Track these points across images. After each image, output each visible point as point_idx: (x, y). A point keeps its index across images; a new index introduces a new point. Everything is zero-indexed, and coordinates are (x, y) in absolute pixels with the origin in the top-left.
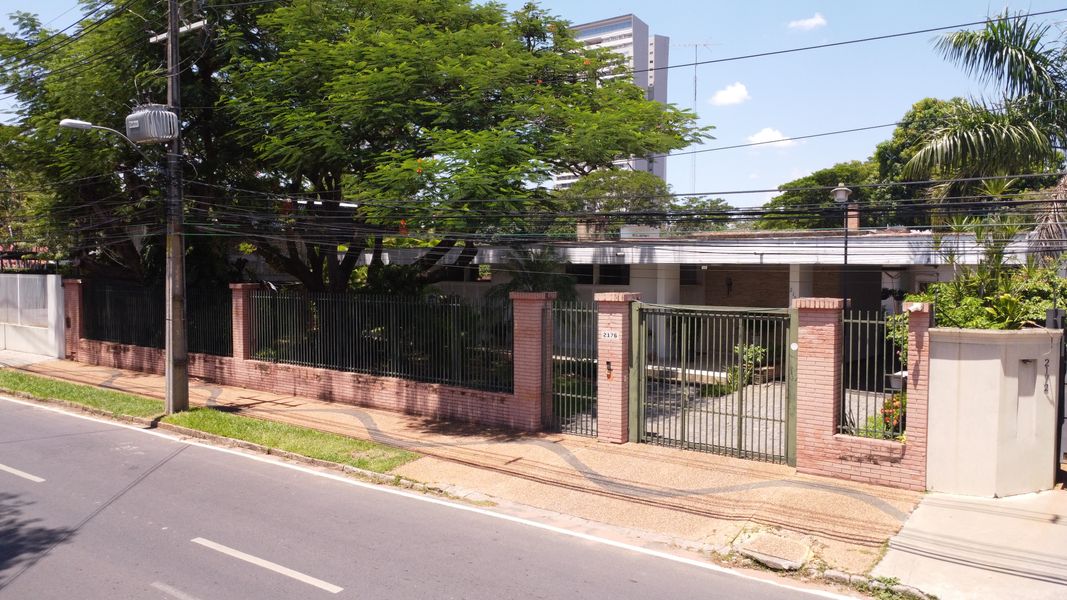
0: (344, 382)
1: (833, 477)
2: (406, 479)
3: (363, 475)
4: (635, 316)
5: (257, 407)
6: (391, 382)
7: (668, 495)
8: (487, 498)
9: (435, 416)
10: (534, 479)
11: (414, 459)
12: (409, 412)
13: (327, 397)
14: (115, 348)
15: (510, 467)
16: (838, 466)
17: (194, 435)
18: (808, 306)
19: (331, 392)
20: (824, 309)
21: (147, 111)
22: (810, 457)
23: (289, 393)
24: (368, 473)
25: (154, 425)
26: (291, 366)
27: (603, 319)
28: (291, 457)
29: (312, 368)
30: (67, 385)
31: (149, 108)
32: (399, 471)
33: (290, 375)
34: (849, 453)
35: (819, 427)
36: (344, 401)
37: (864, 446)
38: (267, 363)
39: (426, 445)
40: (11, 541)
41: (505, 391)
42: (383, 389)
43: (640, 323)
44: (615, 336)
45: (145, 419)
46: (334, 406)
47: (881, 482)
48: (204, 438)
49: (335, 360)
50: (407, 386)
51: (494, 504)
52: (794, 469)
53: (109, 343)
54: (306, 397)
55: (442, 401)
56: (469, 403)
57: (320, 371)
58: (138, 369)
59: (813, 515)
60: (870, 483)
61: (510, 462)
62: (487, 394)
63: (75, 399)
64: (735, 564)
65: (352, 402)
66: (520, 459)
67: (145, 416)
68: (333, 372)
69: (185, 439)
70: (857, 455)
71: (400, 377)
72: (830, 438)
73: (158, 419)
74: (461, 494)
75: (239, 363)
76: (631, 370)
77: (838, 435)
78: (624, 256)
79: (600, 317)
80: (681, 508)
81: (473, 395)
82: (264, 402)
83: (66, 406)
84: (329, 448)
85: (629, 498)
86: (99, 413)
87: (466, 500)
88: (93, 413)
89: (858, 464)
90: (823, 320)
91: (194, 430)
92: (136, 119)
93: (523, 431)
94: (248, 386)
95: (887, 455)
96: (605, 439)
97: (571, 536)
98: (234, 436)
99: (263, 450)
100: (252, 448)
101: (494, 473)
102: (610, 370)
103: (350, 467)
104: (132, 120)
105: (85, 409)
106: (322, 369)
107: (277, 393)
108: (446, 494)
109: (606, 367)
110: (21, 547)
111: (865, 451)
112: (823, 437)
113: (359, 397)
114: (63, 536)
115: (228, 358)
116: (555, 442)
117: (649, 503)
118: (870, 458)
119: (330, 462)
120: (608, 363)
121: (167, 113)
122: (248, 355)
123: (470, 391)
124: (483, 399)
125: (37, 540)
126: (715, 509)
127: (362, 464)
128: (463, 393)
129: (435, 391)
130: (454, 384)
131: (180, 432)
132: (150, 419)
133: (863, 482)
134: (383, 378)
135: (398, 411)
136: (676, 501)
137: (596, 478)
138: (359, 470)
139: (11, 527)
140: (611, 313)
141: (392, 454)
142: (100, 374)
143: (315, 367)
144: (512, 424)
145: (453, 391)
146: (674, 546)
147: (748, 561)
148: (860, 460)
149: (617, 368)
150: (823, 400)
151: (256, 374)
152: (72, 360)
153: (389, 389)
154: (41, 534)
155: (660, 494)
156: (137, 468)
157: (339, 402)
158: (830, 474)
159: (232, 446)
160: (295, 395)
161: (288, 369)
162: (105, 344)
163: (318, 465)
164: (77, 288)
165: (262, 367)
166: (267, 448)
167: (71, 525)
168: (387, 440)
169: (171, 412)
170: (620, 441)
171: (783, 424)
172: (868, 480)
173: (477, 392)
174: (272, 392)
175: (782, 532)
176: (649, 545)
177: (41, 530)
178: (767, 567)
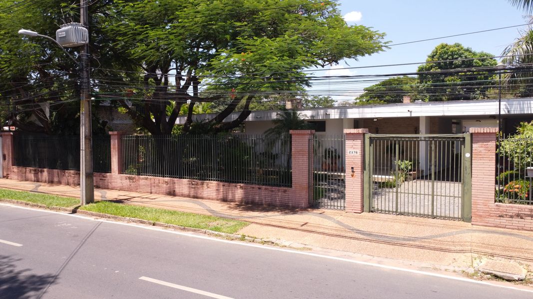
0: (183, 185)
1: (495, 227)
2: (248, 236)
3: (220, 236)
4: (367, 141)
5: (132, 200)
6: (213, 184)
7: (409, 240)
8: (304, 246)
9: (241, 202)
10: (323, 234)
11: (246, 225)
12: (224, 200)
13: (172, 193)
14: (35, 170)
15: (304, 227)
16: (498, 221)
17: (102, 217)
18: (479, 132)
19: (174, 191)
20: (490, 133)
21: (70, 27)
22: (481, 216)
23: (148, 192)
24: (223, 234)
25: (74, 211)
26: (149, 177)
27: (348, 143)
28: (170, 227)
29: (162, 178)
30: (11, 191)
31: (71, 25)
32: (241, 232)
33: (148, 182)
34: (505, 213)
35: (486, 199)
36: (183, 195)
37: (515, 209)
38: (133, 176)
39: (247, 217)
40: (16, 284)
41: (286, 186)
42: (208, 188)
43: (370, 145)
44: (356, 153)
45: (68, 209)
46: (176, 198)
47: (525, 228)
48: (109, 218)
49: (177, 172)
50: (224, 186)
51: (310, 249)
52: (470, 224)
53: (31, 168)
54: (159, 194)
55: (246, 193)
56: (263, 193)
57: (167, 179)
58: (51, 182)
59: (505, 248)
60: (518, 229)
61: (303, 225)
62: (274, 188)
63: (20, 198)
64: (482, 278)
65: (189, 196)
66: (307, 223)
67: (68, 206)
68: (176, 179)
69: (97, 219)
70: (511, 214)
71: (219, 181)
72: (493, 205)
73: (77, 208)
74: (287, 244)
75: (115, 176)
76: (365, 172)
77: (496, 203)
78: (329, 114)
79: (346, 143)
80: (423, 247)
81: (266, 189)
82: (135, 197)
83: (14, 203)
84: (191, 221)
85: (389, 243)
86: (37, 206)
87: (290, 247)
88: (33, 206)
89: (511, 219)
90: (487, 139)
91: (101, 213)
92: (64, 31)
93: (298, 208)
94: (121, 189)
95: (529, 213)
96: (351, 211)
97: (372, 266)
98: (129, 216)
99: (150, 224)
100: (142, 222)
101: (298, 232)
102: (353, 172)
103: (211, 231)
104: (61, 32)
105: (27, 204)
106: (168, 178)
107: (140, 192)
108: (277, 244)
109: (351, 170)
110: (25, 287)
111: (515, 211)
112: (489, 205)
113: (192, 194)
114: (51, 280)
115: (108, 174)
116: (321, 213)
117: (402, 245)
118: (518, 215)
119: (196, 229)
120: (352, 168)
121: (83, 28)
122: (121, 171)
123: (264, 187)
124: (272, 191)
125: (34, 283)
126: (443, 247)
127: (216, 229)
128: (259, 188)
129: (241, 187)
130: (253, 184)
131: (92, 215)
132: (72, 208)
133: (513, 229)
134: (208, 181)
135: (218, 200)
136: (417, 243)
137: (359, 232)
138: (216, 233)
139: (12, 275)
140: (354, 140)
141: (232, 223)
142: (29, 186)
143: (164, 177)
144: (291, 205)
145: (253, 188)
146: (435, 269)
147: (489, 276)
148: (511, 217)
149: (358, 171)
150: (488, 184)
151: (126, 183)
152: (7, 178)
153: (211, 188)
154: (35, 279)
155: (404, 239)
156: (77, 236)
157: (180, 196)
158: (493, 225)
159: (129, 221)
160: (151, 193)
161: (146, 179)
162: (28, 169)
163: (188, 231)
164: (10, 137)
165: (130, 178)
166: (152, 222)
167: (53, 272)
168: (223, 216)
169: (84, 204)
170: (360, 212)
171: (460, 199)
172: (517, 228)
173: (268, 187)
174: (137, 192)
175: (495, 258)
176: (421, 269)
177: (33, 276)
178: (503, 279)
